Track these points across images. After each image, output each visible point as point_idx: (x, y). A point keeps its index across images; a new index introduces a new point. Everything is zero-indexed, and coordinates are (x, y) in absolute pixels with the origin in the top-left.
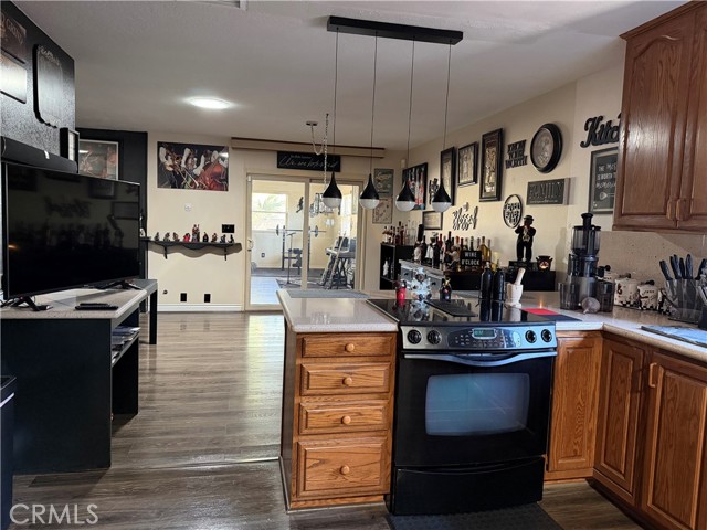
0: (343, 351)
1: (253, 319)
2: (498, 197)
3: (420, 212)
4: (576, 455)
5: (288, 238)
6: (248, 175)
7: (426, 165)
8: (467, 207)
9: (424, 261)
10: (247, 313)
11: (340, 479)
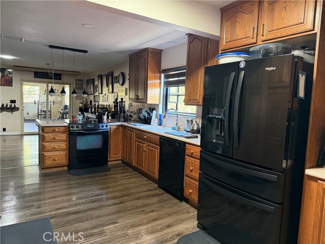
0: (54, 131)
1: (25, 137)
2: (113, 92)
3: (93, 96)
4: (117, 154)
5: (40, 106)
6: (21, 80)
7: (94, 79)
8: (105, 95)
9: (92, 113)
10: (22, 135)
11: (55, 161)
